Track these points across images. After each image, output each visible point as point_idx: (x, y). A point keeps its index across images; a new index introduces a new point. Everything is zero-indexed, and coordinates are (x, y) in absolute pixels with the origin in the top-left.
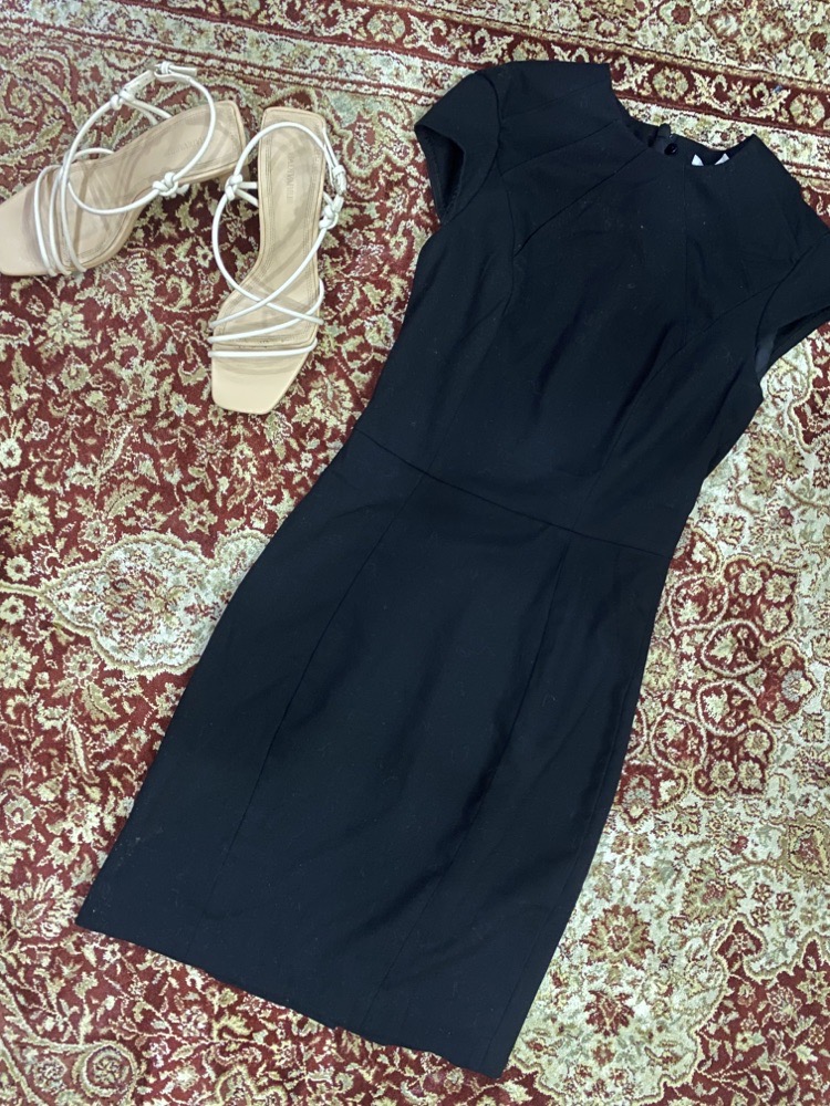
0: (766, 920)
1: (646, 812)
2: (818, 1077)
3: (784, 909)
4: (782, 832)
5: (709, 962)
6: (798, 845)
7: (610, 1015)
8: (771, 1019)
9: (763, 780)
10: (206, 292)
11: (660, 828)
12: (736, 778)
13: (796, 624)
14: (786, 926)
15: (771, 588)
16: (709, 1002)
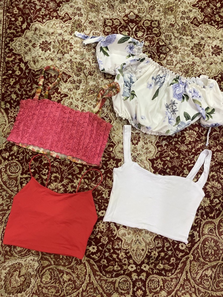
0: (189, 17)
1: (168, 47)
4: (167, 15)
5: (201, 29)
7: (217, 50)
8: (212, 13)
9: (156, 21)
10: (55, 170)
11: (171, 43)
12: (156, 27)
13: (117, 17)
15: (109, 24)
16: (210, 28)
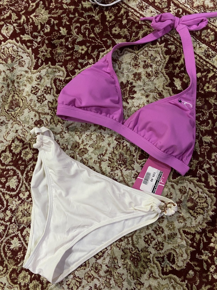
0: (46, 88)
2: (64, 21)
3: (37, 88)
4: (19, 118)
6: (16, 108)
8: (68, 52)
12: (23, 149)
14: (40, 81)
